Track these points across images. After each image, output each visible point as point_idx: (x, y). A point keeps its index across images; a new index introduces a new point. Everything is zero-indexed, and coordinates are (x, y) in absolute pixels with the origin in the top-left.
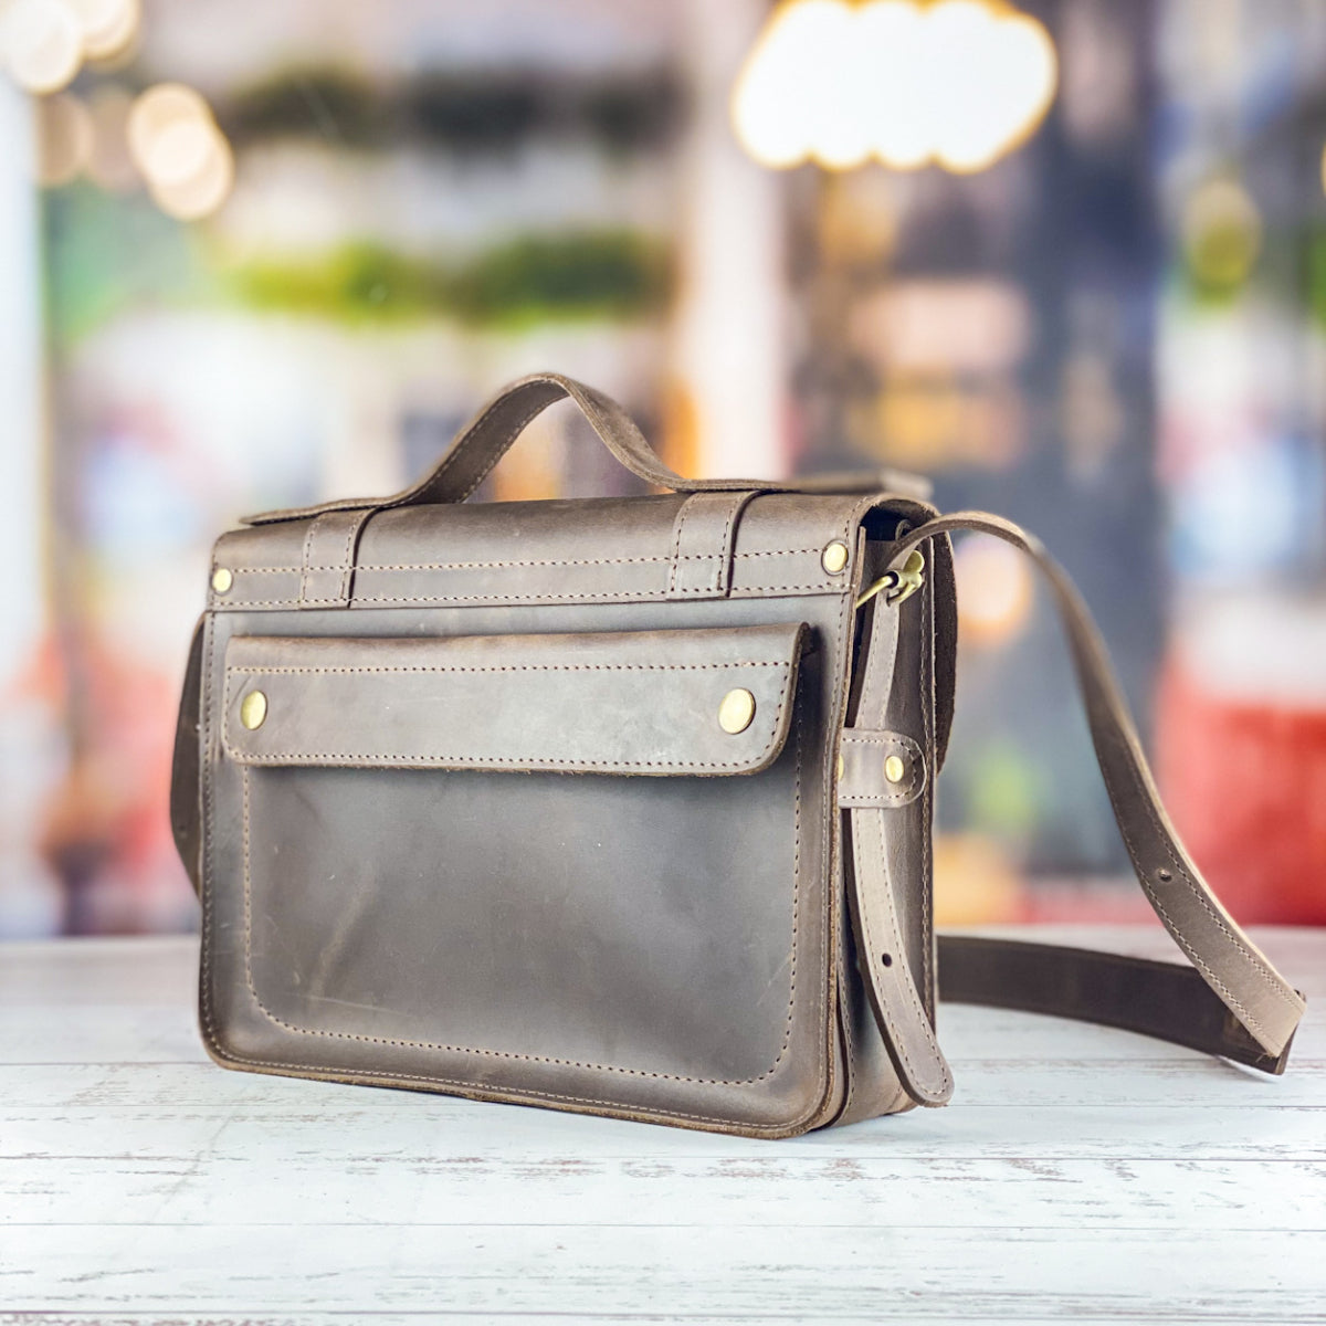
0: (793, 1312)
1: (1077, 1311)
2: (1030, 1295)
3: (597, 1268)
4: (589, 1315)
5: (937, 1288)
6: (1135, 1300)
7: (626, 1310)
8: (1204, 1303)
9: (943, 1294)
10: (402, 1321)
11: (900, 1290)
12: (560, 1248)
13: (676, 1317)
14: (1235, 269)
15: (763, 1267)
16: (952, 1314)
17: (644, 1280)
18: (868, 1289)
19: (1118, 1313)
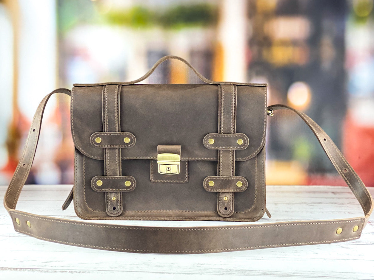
0: (201, 273)
1: (264, 274)
2: (255, 271)
3: (161, 263)
4: (155, 272)
5: (236, 269)
6: (278, 272)
7: (163, 272)
8: (294, 273)
9: (236, 270)
10: (113, 272)
11: (227, 269)
12: (154, 259)
13: (174, 273)
14: (366, 13)
15: (198, 264)
16: (236, 274)
17: (170, 266)
18: (220, 269)
19: (273, 275)
